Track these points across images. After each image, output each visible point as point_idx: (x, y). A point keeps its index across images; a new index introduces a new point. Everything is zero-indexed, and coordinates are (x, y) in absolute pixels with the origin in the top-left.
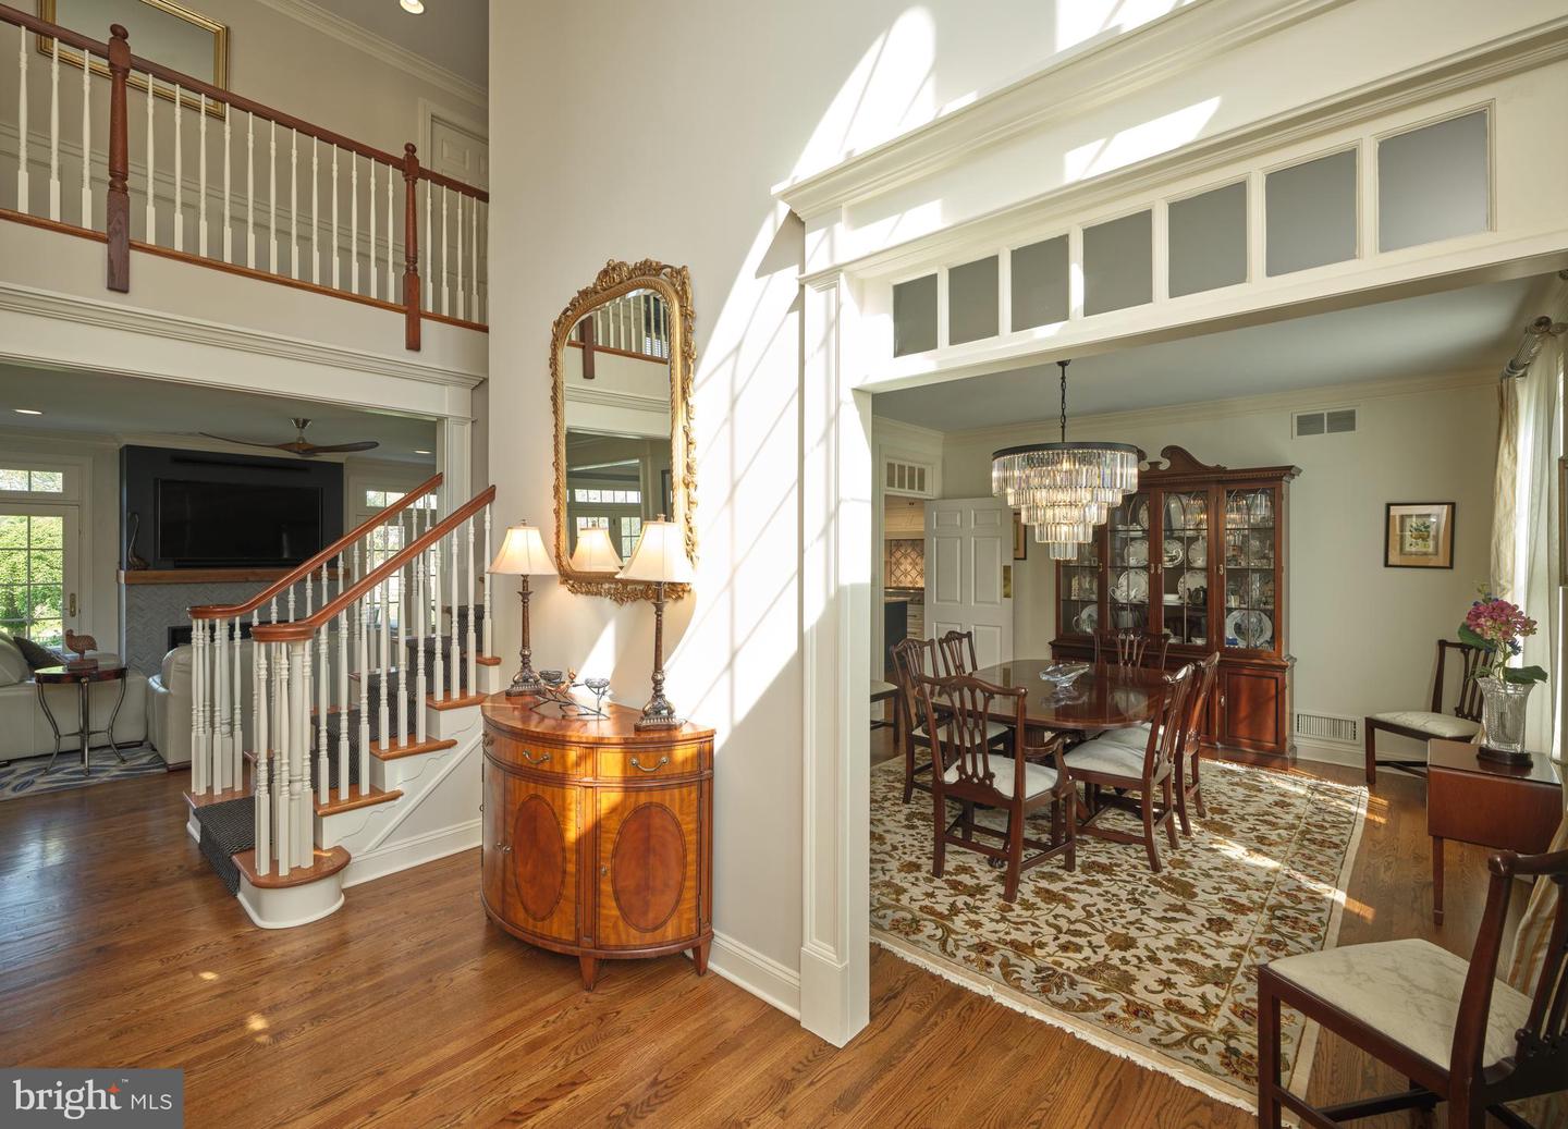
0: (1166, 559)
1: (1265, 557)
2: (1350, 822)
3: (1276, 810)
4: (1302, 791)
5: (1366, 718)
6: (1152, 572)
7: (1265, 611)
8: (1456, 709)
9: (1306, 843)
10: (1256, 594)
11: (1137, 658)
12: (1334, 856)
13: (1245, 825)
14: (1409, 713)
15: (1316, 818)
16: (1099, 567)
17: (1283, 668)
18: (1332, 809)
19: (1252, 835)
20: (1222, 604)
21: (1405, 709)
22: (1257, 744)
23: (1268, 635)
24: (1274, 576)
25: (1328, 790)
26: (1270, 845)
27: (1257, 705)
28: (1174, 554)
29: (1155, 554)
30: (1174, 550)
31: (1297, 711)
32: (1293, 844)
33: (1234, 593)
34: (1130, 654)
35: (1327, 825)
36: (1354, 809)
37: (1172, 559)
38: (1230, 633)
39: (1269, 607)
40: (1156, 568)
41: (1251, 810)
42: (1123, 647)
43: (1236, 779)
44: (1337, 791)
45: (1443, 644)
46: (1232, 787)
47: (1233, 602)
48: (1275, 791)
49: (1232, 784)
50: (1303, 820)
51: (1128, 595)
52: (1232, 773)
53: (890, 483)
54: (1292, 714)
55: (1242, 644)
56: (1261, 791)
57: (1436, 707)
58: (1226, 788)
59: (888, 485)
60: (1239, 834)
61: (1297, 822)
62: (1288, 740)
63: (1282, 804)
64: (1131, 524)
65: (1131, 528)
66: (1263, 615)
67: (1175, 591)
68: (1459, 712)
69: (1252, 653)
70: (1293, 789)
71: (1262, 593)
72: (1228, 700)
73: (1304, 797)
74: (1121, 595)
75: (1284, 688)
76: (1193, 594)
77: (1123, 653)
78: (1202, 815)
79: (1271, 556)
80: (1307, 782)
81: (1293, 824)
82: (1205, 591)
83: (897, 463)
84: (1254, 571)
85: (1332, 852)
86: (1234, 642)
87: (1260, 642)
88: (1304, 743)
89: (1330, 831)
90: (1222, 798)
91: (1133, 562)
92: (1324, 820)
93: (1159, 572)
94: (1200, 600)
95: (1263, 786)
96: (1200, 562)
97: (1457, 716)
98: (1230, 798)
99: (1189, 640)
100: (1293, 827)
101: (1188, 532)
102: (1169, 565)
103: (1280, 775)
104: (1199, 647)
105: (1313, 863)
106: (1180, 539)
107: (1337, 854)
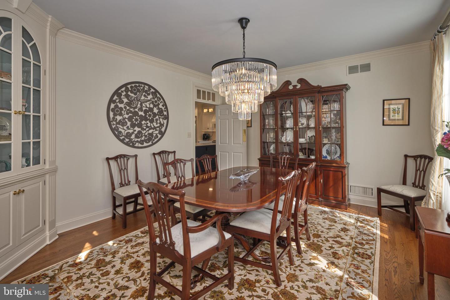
0: (300, 124)
1: (337, 123)
2: (374, 240)
3: (342, 234)
4: (353, 221)
5: (377, 188)
6: (295, 129)
7: (337, 145)
8: (412, 183)
9: (355, 256)
10: (334, 138)
11: (286, 164)
12: (369, 265)
13: (328, 244)
14: (395, 186)
15: (360, 238)
16: (275, 128)
17: (345, 167)
18: (365, 232)
19: (330, 252)
20: (321, 142)
21: (393, 184)
22: (336, 199)
23: (338, 155)
24: (341, 130)
25: (363, 220)
26: (338, 259)
27: (335, 183)
28: (303, 122)
29: (296, 123)
30: (303, 121)
31: (350, 184)
32: (349, 257)
33: (326, 137)
34: (284, 163)
35: (364, 242)
36: (375, 231)
37: (302, 124)
38: (324, 153)
39: (338, 143)
40: (296, 128)
41: (331, 234)
42: (281, 160)
43: (326, 216)
44: (367, 220)
45: (406, 156)
46: (324, 220)
47: (325, 141)
48: (342, 222)
49: (324, 219)
50: (354, 240)
51: (286, 139)
52: (325, 212)
53: (199, 97)
54: (348, 186)
55: (329, 158)
56: (336, 222)
57: (404, 183)
58: (321, 221)
59: (198, 98)
60: (325, 252)
61: (351, 241)
62: (347, 197)
63: (345, 230)
64: (287, 111)
65: (287, 112)
66: (336, 146)
67: (303, 137)
68: (414, 185)
69: (332, 161)
70: (349, 220)
71: (336, 137)
72: (324, 181)
73: (353, 225)
74: (283, 140)
75: (345, 175)
76: (310, 138)
77: (281, 162)
78: (309, 239)
79: (339, 122)
80: (355, 216)
81: (349, 243)
82: (314, 137)
83: (202, 90)
84: (334, 128)
85: (367, 262)
86: (326, 157)
87: (336, 157)
88: (354, 197)
89: (366, 246)
90: (319, 228)
91: (288, 126)
92: (363, 239)
93: (297, 129)
94: (313, 141)
95: (337, 219)
96: (312, 125)
97: (413, 186)
98: (323, 227)
99: (309, 157)
100: (349, 245)
101: (308, 113)
102: (301, 127)
103: (344, 213)
104: (313, 159)
105: (359, 271)
106: (305, 117)
107: (371, 263)
